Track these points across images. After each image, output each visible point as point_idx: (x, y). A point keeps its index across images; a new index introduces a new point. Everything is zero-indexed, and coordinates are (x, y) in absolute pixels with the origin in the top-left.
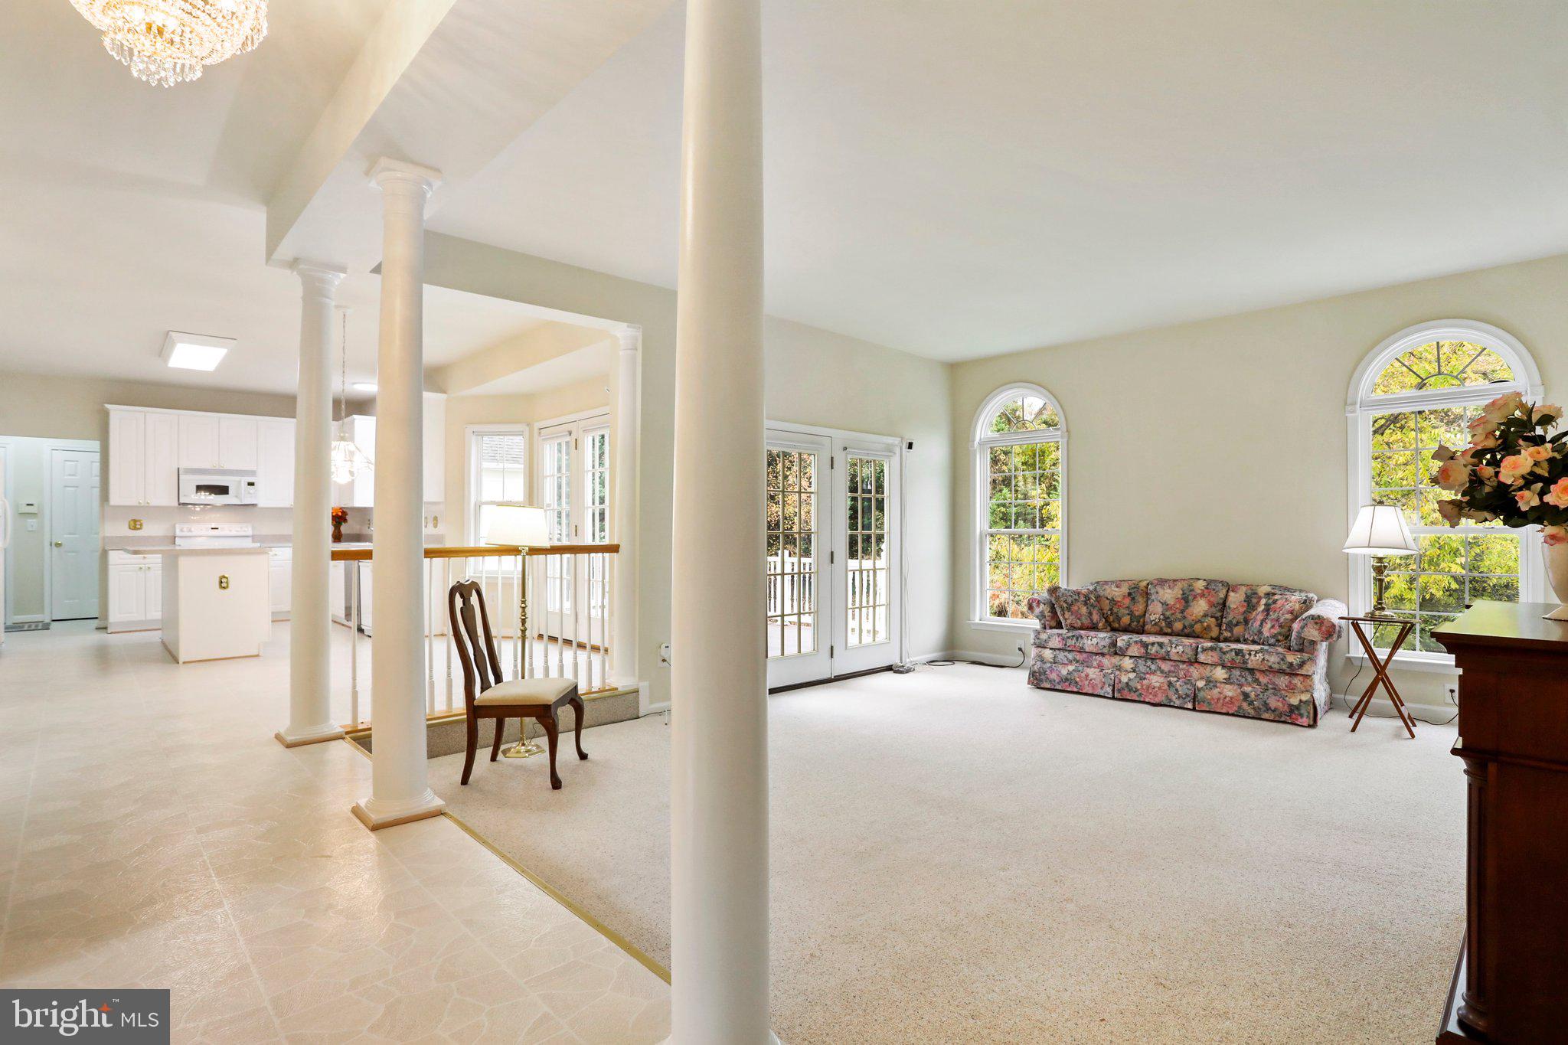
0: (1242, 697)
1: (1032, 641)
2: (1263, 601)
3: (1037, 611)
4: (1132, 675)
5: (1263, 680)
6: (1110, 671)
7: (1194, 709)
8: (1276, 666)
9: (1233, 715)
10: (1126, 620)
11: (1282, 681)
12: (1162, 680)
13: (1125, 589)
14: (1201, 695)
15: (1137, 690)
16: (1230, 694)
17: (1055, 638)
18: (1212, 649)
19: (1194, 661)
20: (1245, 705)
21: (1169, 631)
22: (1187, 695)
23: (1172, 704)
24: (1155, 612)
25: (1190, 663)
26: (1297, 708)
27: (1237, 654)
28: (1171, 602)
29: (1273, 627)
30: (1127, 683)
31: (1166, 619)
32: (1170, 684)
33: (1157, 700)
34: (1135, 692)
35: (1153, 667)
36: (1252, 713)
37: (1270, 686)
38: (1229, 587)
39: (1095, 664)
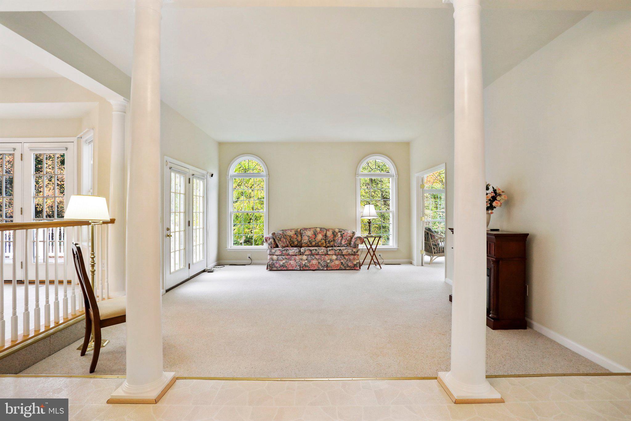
0: (341, 264)
1: (269, 253)
2: (339, 234)
3: (269, 242)
4: (306, 261)
5: (347, 258)
6: (298, 261)
7: (327, 270)
8: (350, 253)
9: (338, 270)
10: (296, 243)
11: (352, 257)
12: (316, 262)
13: (293, 232)
14: (329, 265)
15: (308, 266)
16: (337, 263)
17: (277, 251)
18: (332, 250)
19: (327, 254)
20: (342, 266)
21: (311, 245)
22: (325, 266)
23: (320, 269)
24: (305, 240)
25: (325, 255)
26: (356, 265)
27: (340, 250)
28: (311, 236)
29: (345, 241)
30: (305, 264)
31: (310, 241)
32: (319, 263)
33: (315, 269)
34: (307, 267)
35: (313, 258)
36: (344, 268)
37: (349, 259)
38: (327, 230)
39: (293, 259)
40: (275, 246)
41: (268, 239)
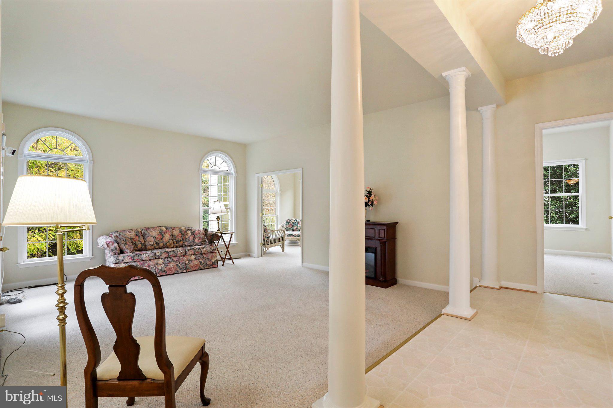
0: (200, 263)
4: (163, 266)
5: (205, 256)
6: (153, 266)
7: (186, 272)
8: (209, 251)
9: (197, 270)
10: (139, 246)
11: (210, 255)
12: (174, 264)
13: (133, 233)
14: (188, 266)
15: (165, 271)
16: (196, 263)
18: (191, 249)
19: (185, 255)
20: (201, 266)
21: (158, 247)
22: (183, 268)
23: (178, 272)
24: (151, 241)
25: (184, 256)
26: (214, 262)
27: (199, 249)
28: (157, 236)
29: (199, 239)
30: (161, 269)
31: (156, 243)
32: (177, 265)
33: (173, 273)
34: (164, 272)
35: (171, 260)
36: (202, 267)
37: (207, 258)
38: (173, 229)
39: (147, 265)
40: (119, 252)
41: (110, 244)
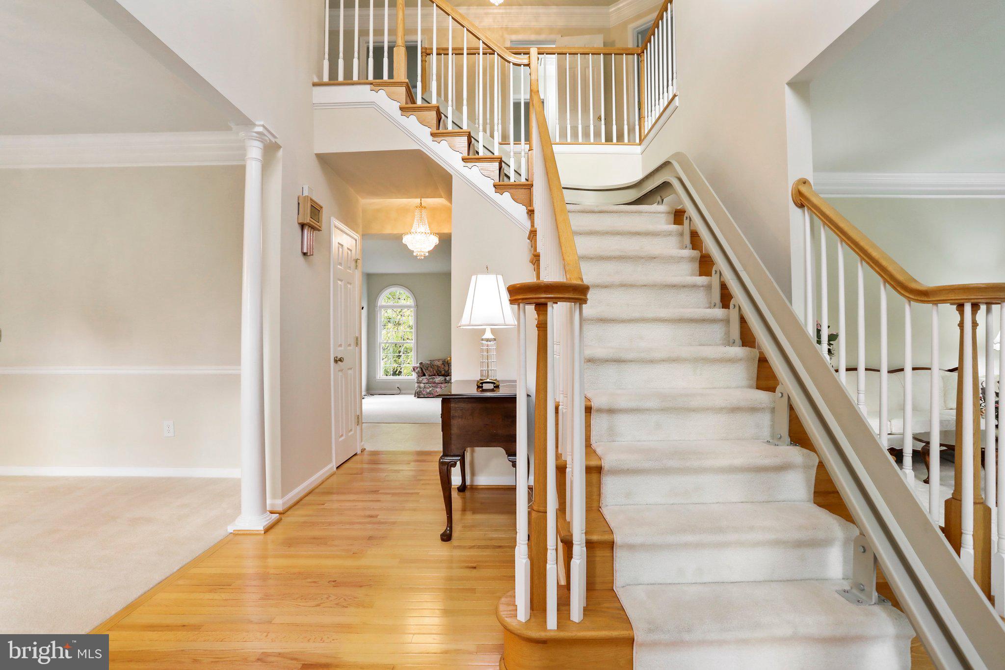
1: (416, 381)
3: (417, 371)
10: (443, 372)
13: (441, 362)
17: (424, 379)
39: (439, 387)
40: (422, 375)
41: (415, 368)
